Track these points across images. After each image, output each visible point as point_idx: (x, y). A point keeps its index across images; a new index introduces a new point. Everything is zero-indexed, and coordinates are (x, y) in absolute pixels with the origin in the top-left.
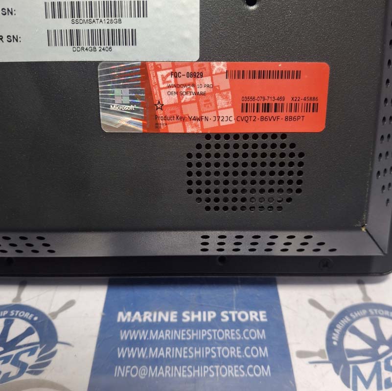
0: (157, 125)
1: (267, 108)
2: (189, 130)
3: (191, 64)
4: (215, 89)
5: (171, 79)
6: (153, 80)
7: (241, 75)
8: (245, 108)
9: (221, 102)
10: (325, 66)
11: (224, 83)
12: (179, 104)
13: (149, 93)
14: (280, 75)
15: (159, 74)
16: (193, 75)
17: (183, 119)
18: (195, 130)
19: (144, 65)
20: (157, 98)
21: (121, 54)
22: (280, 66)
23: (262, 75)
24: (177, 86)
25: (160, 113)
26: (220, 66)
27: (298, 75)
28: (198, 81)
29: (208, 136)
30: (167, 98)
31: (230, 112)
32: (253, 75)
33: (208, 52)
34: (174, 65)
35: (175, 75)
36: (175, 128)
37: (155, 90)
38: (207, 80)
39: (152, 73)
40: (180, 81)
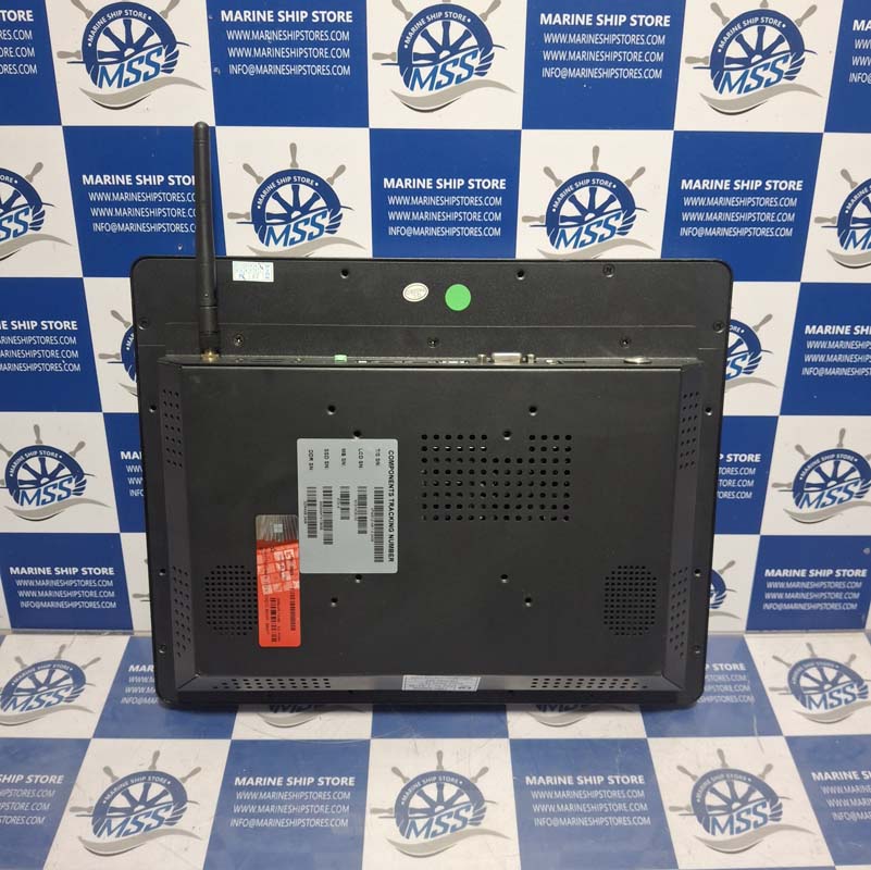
0: (261, 548)
1: (274, 613)
2: (259, 568)
3: (298, 568)
4: (283, 583)
5: (289, 557)
6: (288, 546)
7: (292, 597)
8: (273, 600)
9: (276, 586)
10: (298, 644)
11: (287, 588)
12: (274, 562)
13: (279, 544)
14: (293, 619)
15: (292, 551)
16: (292, 570)
17: (265, 564)
18: (259, 571)
19: (297, 541)
20: (277, 548)
21: (303, 528)
22: (298, 619)
23: (293, 609)
24: (285, 560)
25: (269, 550)
26: (297, 585)
27: (293, 629)
28: (288, 572)
29: (255, 578)
30: (278, 555)
31: (270, 591)
32: (292, 604)
33: (306, 579)
34: (297, 559)
35: (291, 560)
36: (260, 559)
37: (282, 547)
38: (289, 578)
39: (292, 546)
40: (288, 562)
